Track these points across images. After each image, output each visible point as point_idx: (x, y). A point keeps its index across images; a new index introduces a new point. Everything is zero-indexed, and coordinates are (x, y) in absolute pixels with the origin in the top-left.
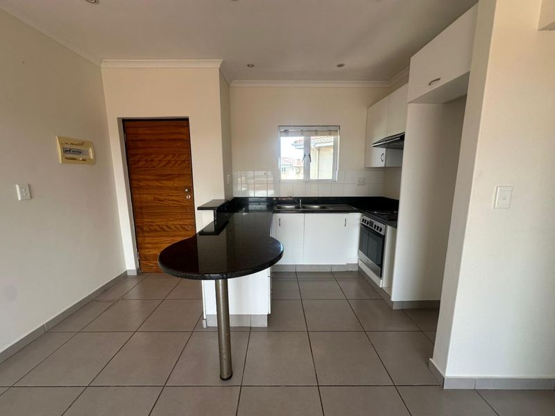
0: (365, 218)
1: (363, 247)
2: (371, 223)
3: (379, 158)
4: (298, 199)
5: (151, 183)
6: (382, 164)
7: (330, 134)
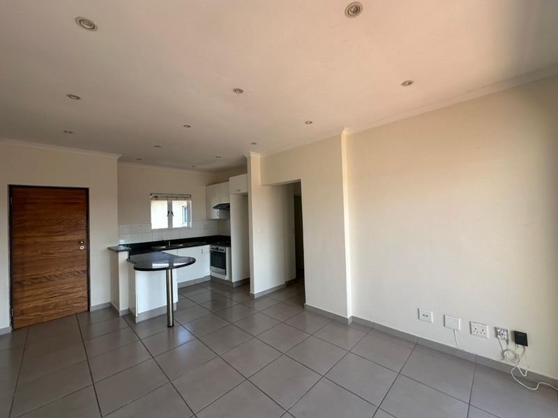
0: (213, 247)
1: (213, 264)
2: (217, 249)
3: (216, 214)
4: (167, 241)
5: (38, 240)
6: (218, 218)
7: (185, 200)
